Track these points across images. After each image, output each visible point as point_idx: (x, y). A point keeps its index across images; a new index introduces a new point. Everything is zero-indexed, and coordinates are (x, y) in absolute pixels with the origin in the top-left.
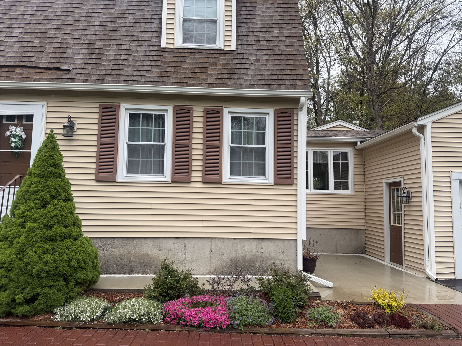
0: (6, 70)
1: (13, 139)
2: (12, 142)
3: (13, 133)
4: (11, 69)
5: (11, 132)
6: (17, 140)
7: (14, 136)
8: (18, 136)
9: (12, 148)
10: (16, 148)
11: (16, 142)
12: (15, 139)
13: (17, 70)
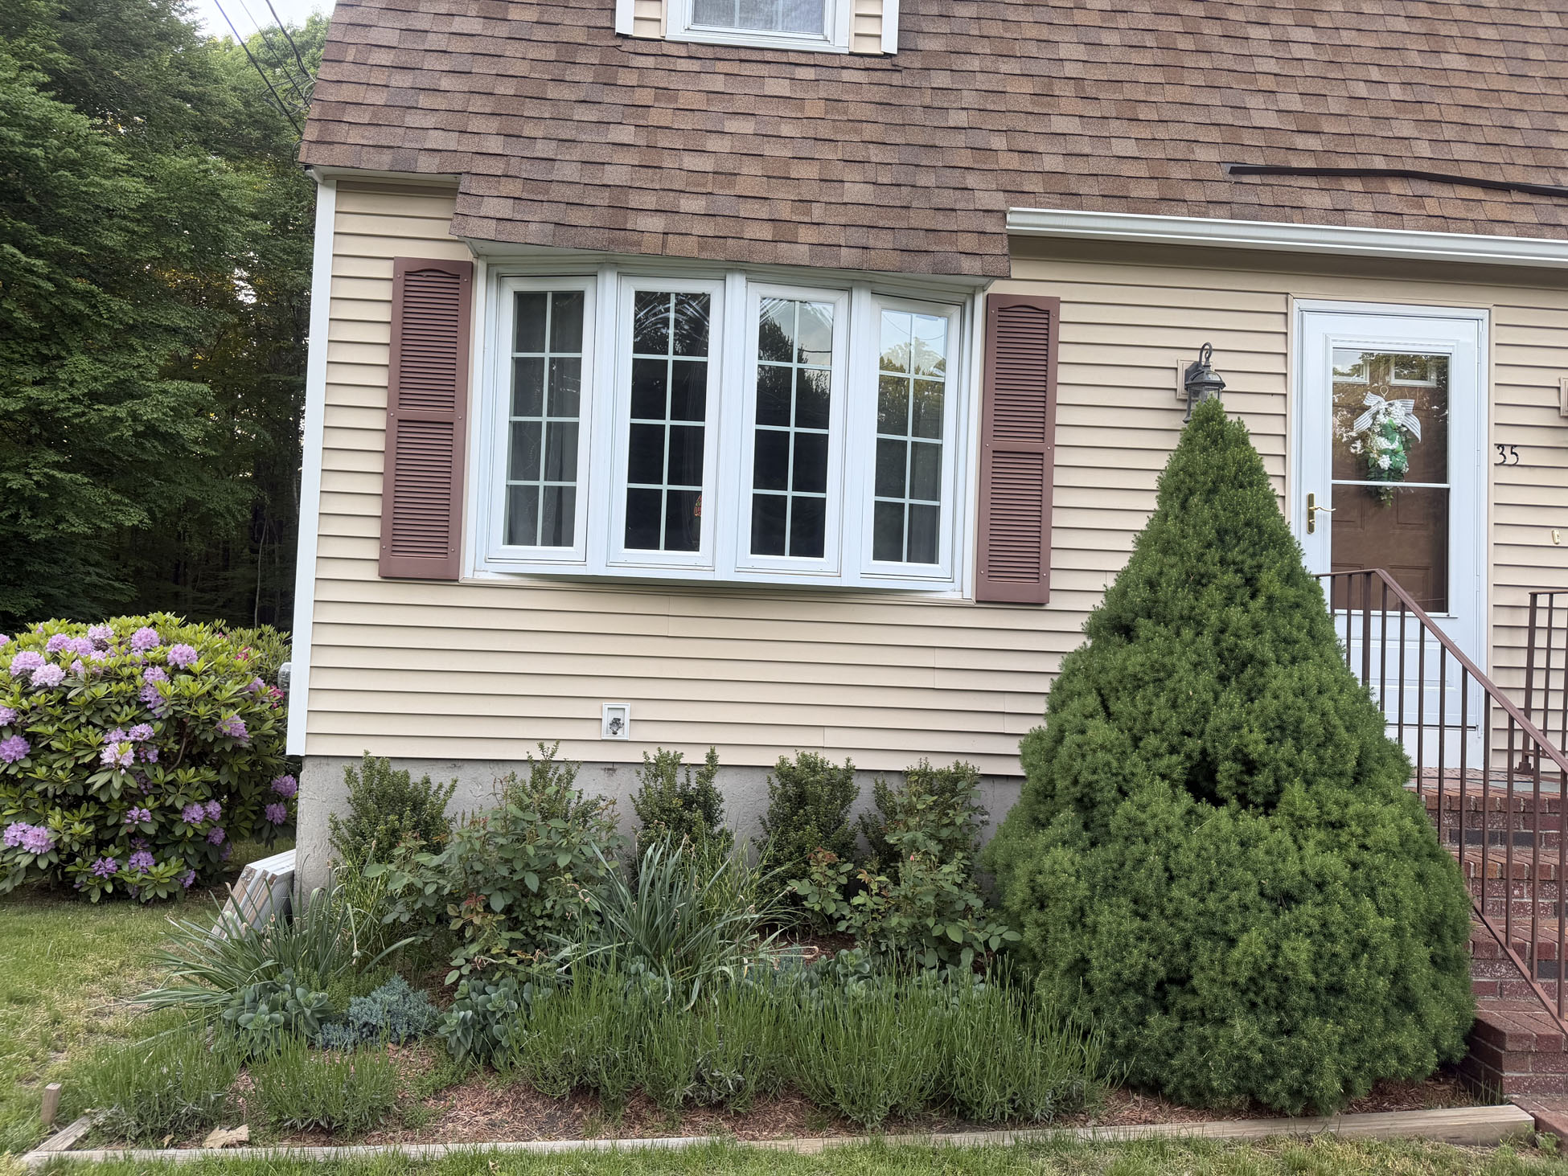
0: (1357, 185)
1: (1383, 443)
2: (1382, 452)
3: (1382, 419)
4: (1374, 184)
5: (1374, 418)
6: (1396, 445)
7: (1386, 431)
8: (1397, 429)
9: (1380, 474)
10: (1395, 473)
11: (1394, 453)
12: (1392, 441)
13: (1396, 187)
